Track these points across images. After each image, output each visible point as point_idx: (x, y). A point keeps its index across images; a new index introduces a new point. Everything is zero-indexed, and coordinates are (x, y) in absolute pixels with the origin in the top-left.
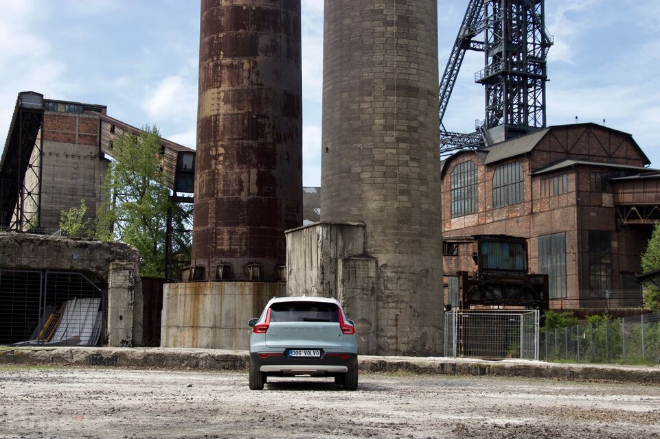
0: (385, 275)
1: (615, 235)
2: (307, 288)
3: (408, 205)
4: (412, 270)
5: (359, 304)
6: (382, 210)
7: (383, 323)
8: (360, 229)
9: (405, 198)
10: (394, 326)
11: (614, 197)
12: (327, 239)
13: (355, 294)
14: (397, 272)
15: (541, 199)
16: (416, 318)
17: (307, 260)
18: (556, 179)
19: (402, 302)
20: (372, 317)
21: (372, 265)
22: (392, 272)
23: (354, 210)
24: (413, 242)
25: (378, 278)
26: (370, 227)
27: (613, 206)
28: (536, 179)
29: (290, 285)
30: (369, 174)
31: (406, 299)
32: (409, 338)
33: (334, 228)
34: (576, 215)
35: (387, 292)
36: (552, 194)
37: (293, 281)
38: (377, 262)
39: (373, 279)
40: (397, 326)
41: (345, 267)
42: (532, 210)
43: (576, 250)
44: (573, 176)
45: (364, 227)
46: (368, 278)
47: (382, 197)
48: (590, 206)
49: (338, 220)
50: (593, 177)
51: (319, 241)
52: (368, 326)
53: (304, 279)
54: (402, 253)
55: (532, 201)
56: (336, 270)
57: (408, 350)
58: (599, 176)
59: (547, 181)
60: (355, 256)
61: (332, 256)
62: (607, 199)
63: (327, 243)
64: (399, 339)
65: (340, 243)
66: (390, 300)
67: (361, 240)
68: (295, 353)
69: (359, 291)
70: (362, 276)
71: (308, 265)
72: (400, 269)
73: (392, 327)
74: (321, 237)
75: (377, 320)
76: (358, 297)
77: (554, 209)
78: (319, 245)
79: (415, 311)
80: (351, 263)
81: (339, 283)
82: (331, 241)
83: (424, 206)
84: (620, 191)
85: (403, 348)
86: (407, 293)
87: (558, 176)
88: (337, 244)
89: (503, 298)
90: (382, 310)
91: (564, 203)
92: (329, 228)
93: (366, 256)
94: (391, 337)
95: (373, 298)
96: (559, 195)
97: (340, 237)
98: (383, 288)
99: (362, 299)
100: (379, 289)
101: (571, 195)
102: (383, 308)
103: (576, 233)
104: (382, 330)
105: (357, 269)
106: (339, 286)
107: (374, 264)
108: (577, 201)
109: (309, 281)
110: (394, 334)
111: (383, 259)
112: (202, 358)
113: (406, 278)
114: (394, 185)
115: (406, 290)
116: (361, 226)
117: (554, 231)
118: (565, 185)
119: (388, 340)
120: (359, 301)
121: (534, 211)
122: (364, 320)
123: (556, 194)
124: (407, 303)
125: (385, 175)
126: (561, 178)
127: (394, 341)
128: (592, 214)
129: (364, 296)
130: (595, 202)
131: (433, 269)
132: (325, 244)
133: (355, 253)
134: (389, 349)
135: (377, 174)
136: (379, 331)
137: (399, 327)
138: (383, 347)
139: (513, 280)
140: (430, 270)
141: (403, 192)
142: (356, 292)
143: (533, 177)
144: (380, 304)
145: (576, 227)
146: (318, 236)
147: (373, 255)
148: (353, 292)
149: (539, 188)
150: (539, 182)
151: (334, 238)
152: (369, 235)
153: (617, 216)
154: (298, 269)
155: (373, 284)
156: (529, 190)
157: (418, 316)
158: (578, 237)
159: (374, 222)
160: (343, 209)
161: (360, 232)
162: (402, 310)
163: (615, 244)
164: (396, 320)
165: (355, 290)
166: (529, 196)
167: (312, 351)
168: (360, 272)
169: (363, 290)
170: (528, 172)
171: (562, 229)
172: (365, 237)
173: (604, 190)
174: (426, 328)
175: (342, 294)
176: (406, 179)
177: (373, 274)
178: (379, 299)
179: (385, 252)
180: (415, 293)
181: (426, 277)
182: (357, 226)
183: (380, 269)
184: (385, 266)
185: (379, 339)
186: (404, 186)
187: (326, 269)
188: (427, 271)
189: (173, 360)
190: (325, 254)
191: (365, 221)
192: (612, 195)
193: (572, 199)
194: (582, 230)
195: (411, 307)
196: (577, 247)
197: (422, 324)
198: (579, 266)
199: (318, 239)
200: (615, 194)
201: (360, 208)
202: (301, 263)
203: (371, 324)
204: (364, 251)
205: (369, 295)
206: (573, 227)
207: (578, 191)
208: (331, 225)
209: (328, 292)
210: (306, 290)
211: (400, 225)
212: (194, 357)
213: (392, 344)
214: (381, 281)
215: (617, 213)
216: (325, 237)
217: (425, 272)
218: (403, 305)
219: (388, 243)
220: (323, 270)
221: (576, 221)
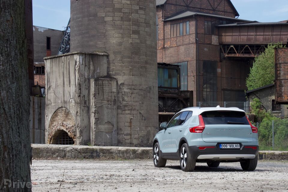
0: (123, 91)
1: (219, 64)
2: (65, 100)
3: (138, 41)
4: (141, 88)
5: (106, 111)
6: (120, 44)
7: (121, 125)
8: (105, 58)
9: (136, 36)
10: (129, 126)
11: (219, 38)
12: (83, 64)
13: (103, 104)
14: (131, 89)
15: (171, 38)
16: (143, 121)
17: (65, 79)
18: (181, 25)
19: (135, 109)
20: (114, 120)
21: (114, 84)
22: (128, 89)
23: (100, 44)
24: (141, 67)
25: (118, 93)
26: (112, 57)
27: (218, 45)
28: (167, 24)
29: (49, 97)
30: (111, 18)
31: (137, 108)
32: (139, 135)
33: (87, 57)
34: (195, 50)
35: (124, 102)
36: (178, 35)
37: (52, 94)
38: (117, 82)
39: (115, 94)
40: (131, 126)
41: (96, 84)
42: (164, 46)
43: (195, 74)
44: (193, 23)
45: (107, 56)
46: (111, 93)
47: (120, 35)
48: (204, 44)
49: (90, 51)
50: (206, 24)
51: (76, 66)
52: (111, 126)
53: (62, 93)
54: (134, 76)
55: (164, 39)
56: (89, 87)
57: (138, 143)
58: (210, 24)
59: (175, 26)
60: (102, 77)
61: (86, 77)
62: (215, 40)
63: (83, 67)
64: (132, 136)
65: (92, 68)
66: (126, 108)
67: (105, 66)
68: (224, 146)
69: (105, 102)
70: (107, 91)
71: (66, 83)
72: (133, 87)
73: (128, 127)
74: (78, 63)
75: (118, 122)
76: (105, 106)
77: (180, 46)
78: (77, 69)
79: (142, 116)
80: (100, 82)
81: (92, 96)
82: (85, 66)
83: (148, 43)
84: (223, 34)
85: (135, 142)
86: (138, 104)
87: (183, 23)
88: (89, 68)
89: (164, 107)
90: (121, 116)
91: (187, 41)
92: (84, 56)
93: (109, 77)
94: (127, 135)
95: (115, 107)
96: (183, 36)
97: (91, 63)
98: (121, 100)
99: (107, 108)
100: (118, 101)
101: (191, 36)
102: (122, 114)
103: (195, 62)
104: (121, 129)
105: (104, 87)
106: (91, 98)
107: (115, 83)
108: (196, 40)
109: (67, 95)
110: (129, 132)
111: (121, 79)
112: (68, 151)
113: (137, 93)
114: (128, 27)
115: (136, 102)
116: (106, 55)
117: (179, 60)
118: (188, 29)
119: (125, 137)
120: (105, 109)
121: (165, 46)
122: (109, 123)
123: (181, 35)
124: (138, 110)
125: (122, 19)
126: (185, 24)
127: (129, 137)
128: (206, 49)
129: (109, 106)
130: (207, 41)
131: (153, 87)
132: (81, 68)
133: (101, 75)
134: (125, 143)
135: (116, 19)
136: (119, 130)
137: (132, 127)
138: (122, 141)
139: (170, 95)
140: (152, 87)
141: (135, 32)
142: (104, 103)
143: (165, 22)
144: (120, 111)
145: (195, 58)
146: (76, 62)
147: (115, 77)
148: (102, 103)
149: (169, 30)
150: (169, 26)
151: (87, 64)
152: (111, 62)
153: (221, 52)
154: (57, 86)
155: (115, 97)
156: (162, 32)
157: (145, 120)
158: (196, 65)
159: (114, 53)
160: (91, 43)
161: (105, 60)
162: (135, 115)
163: (219, 70)
164: (131, 122)
165: (103, 101)
166: (162, 35)
167: (234, 145)
168: (106, 89)
169: (108, 101)
170: (161, 19)
171: (185, 60)
172: (109, 63)
173: (213, 33)
174: (149, 128)
175: (94, 104)
176: (136, 23)
177: (114, 90)
178: (118, 108)
179: (123, 74)
180: (143, 103)
181: (149, 92)
182: (103, 55)
183: (119, 87)
184: (123, 84)
185: (119, 136)
186: (135, 28)
187: (82, 86)
188: (150, 89)
189: (47, 152)
190: (81, 75)
191: (108, 52)
192: (218, 37)
193: (193, 38)
194: (199, 60)
195: (140, 113)
196: (195, 72)
197: (147, 126)
198: (197, 85)
199: (76, 64)
200: (220, 36)
201: (105, 42)
202: (60, 81)
203: (113, 126)
204: (108, 73)
205: (112, 105)
206: (193, 58)
207: (197, 34)
208: (85, 54)
209: (83, 103)
210: (64, 101)
211: (133, 56)
212: (62, 150)
213: (128, 139)
214: (120, 95)
215: (221, 49)
216: (81, 63)
217: (148, 88)
218: (134, 112)
219: (124, 68)
220: (80, 87)
221: (195, 54)
